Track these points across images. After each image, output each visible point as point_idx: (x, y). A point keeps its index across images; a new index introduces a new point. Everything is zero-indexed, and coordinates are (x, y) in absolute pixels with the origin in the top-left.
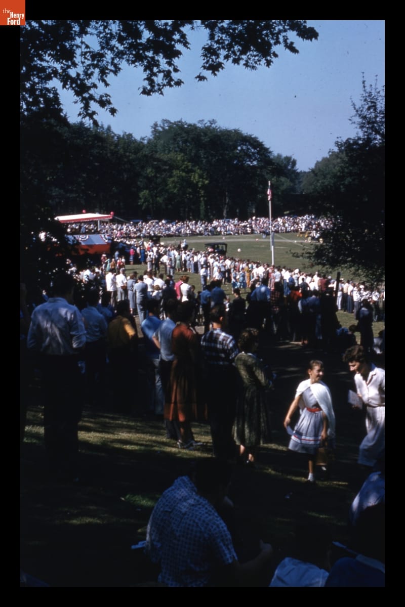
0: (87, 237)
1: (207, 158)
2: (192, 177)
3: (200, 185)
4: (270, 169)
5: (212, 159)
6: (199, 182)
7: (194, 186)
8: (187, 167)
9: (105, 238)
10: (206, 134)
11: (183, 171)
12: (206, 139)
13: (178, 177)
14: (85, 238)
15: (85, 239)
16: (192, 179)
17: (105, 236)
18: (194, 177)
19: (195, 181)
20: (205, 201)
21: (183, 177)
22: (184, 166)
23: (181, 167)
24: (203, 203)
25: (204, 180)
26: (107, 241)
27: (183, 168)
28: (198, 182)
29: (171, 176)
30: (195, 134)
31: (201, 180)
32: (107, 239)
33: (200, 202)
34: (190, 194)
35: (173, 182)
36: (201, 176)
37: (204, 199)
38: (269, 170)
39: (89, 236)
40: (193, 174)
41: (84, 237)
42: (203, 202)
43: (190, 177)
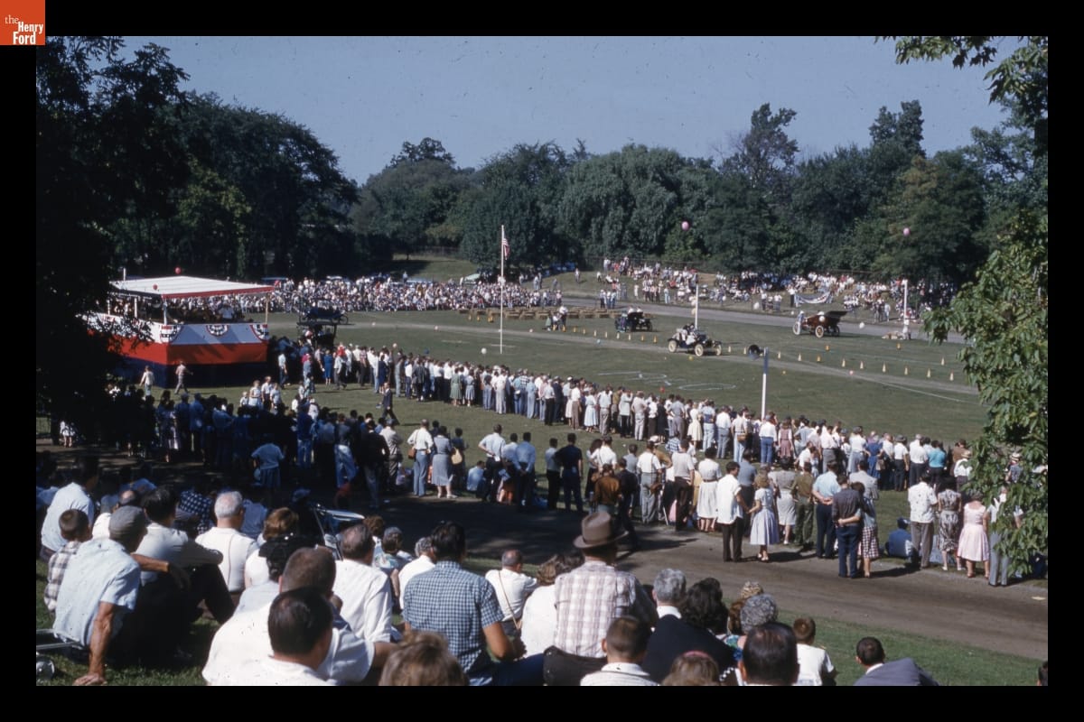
0: (226, 329)
1: (242, 165)
2: (223, 199)
3: (238, 213)
4: (339, 188)
5: (251, 168)
6: (236, 208)
7: (226, 216)
8: (212, 180)
9: (260, 331)
10: (239, 123)
11: (206, 187)
12: (241, 131)
13: (197, 197)
14: (222, 330)
15: (221, 333)
16: (222, 203)
17: (258, 326)
18: (227, 199)
19: (227, 207)
20: (246, 245)
21: (206, 198)
22: (207, 178)
23: (202, 179)
24: (242, 248)
25: (244, 206)
26: (262, 337)
27: (206, 181)
28: (233, 209)
29: (184, 197)
30: (220, 120)
31: (238, 204)
32: (262, 333)
33: (238, 245)
34: (219, 229)
35: (190, 205)
36: (238, 199)
37: (244, 241)
38: (338, 191)
39: (228, 327)
40: (224, 193)
41: (220, 328)
42: (242, 245)
43: (220, 198)
